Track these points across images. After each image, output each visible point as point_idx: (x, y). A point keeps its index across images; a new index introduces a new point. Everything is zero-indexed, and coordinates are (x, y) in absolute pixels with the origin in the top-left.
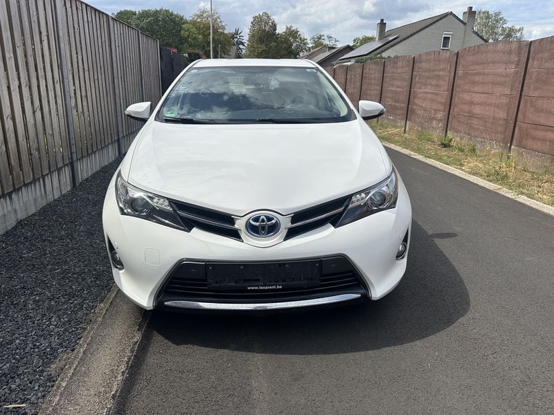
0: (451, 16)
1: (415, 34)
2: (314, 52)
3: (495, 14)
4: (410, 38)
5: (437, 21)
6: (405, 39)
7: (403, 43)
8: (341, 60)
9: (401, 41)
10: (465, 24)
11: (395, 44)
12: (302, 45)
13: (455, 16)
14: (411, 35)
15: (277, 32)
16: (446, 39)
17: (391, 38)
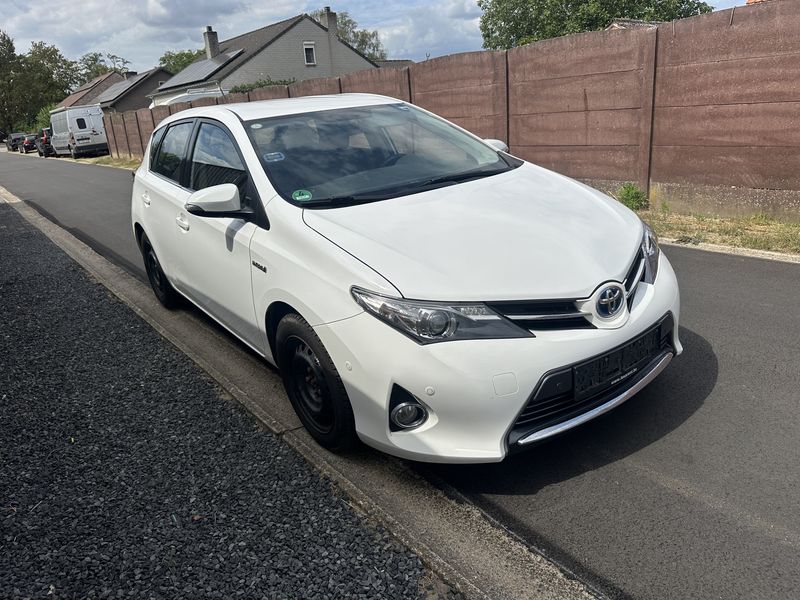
0: (306, 20)
1: (266, 46)
2: (100, 82)
3: (342, 14)
4: (262, 53)
5: (292, 27)
6: (255, 54)
7: (255, 59)
8: (160, 91)
9: (251, 57)
10: (326, 30)
11: (243, 63)
12: (69, 72)
13: (311, 19)
14: (263, 48)
15: (17, 53)
16: (309, 51)
17: (232, 55)
